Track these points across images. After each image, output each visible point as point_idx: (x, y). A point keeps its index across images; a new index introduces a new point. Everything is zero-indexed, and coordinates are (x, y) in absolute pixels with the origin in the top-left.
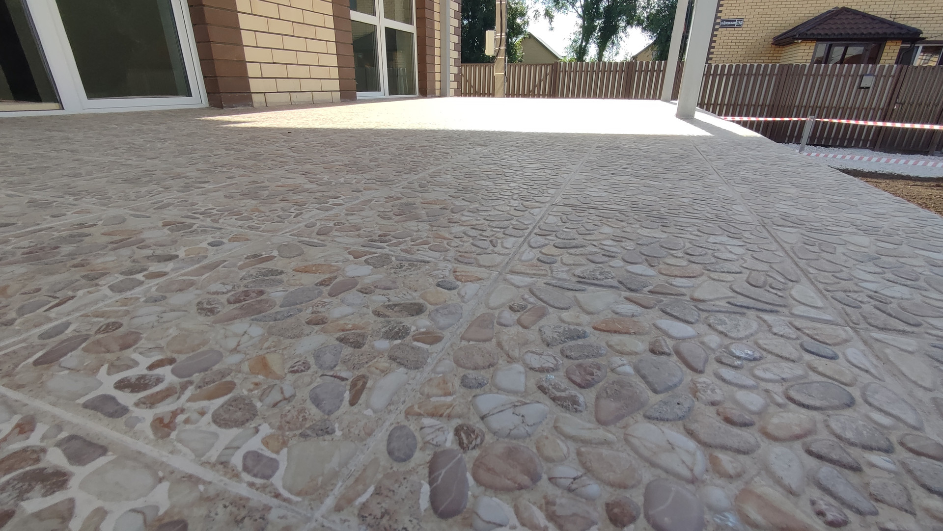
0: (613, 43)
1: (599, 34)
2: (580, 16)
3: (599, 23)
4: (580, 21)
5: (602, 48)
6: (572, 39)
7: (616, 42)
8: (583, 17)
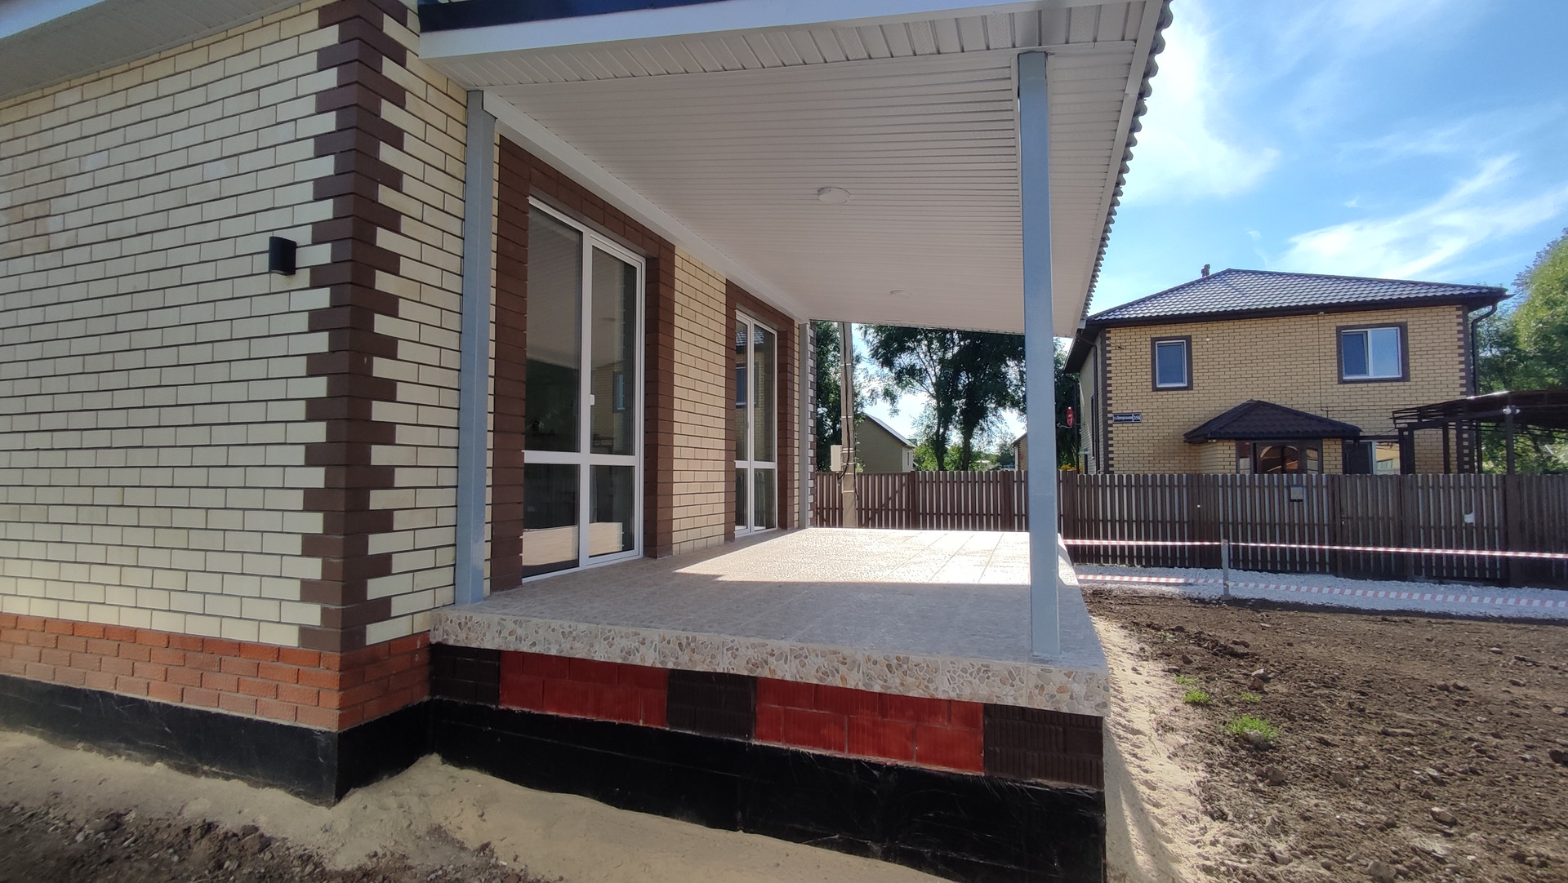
0: (982, 429)
1: (961, 417)
2: (932, 395)
3: (960, 404)
4: (934, 402)
5: (967, 434)
6: (925, 423)
7: (986, 428)
8: (937, 397)
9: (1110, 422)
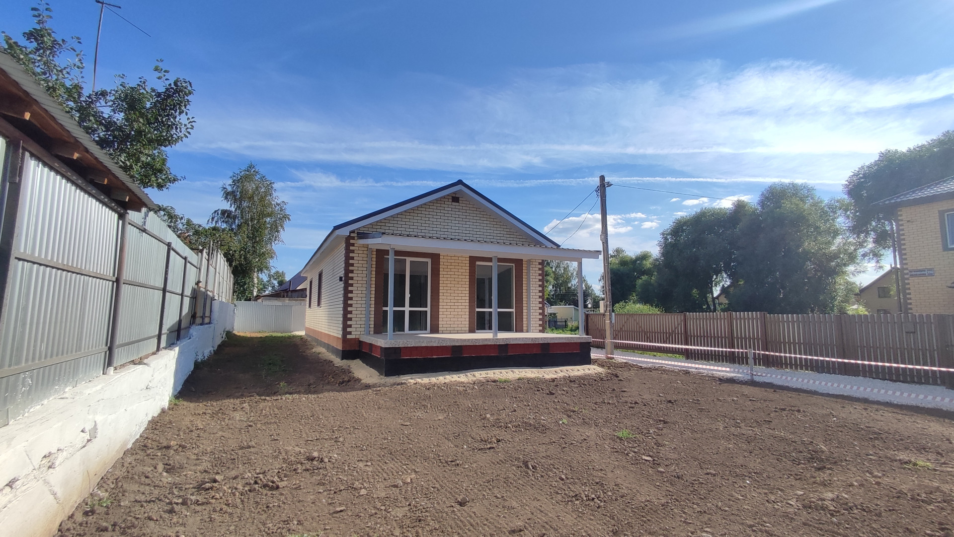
9: (906, 276)
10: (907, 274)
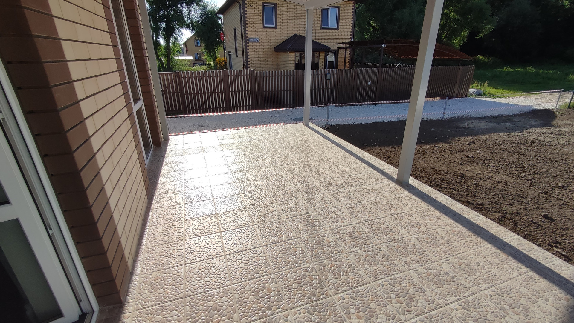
3: (162, 25)
5: (168, 41)
9: (248, 42)
10: (248, 40)
